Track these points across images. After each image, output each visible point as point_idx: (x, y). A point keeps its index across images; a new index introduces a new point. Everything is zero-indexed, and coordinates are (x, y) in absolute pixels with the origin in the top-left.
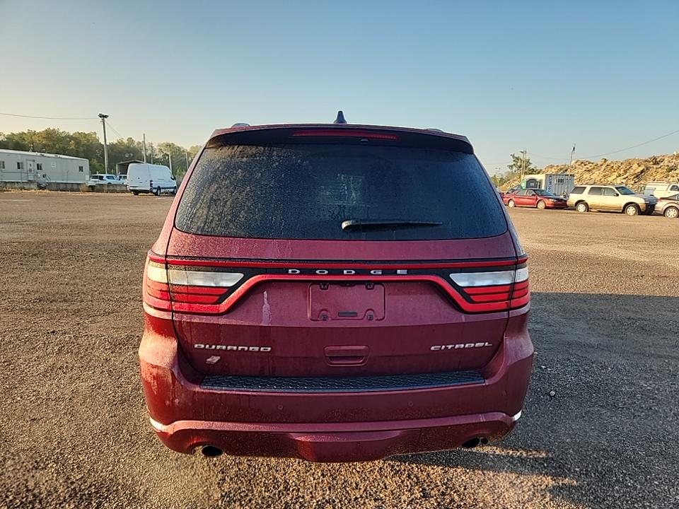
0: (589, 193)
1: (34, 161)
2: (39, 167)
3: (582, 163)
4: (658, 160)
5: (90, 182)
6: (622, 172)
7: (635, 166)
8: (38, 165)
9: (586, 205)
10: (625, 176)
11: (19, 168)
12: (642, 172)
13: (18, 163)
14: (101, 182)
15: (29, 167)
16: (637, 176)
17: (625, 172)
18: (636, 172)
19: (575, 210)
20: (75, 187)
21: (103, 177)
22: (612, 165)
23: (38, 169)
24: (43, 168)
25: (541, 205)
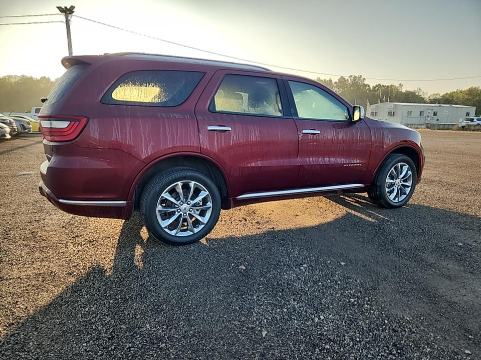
1: (432, 110)
2: (435, 114)
5: (463, 123)
8: (434, 112)
11: (420, 115)
13: (421, 112)
14: (470, 123)
15: (428, 114)
20: (450, 127)
21: (474, 119)
23: (434, 115)
24: (437, 114)
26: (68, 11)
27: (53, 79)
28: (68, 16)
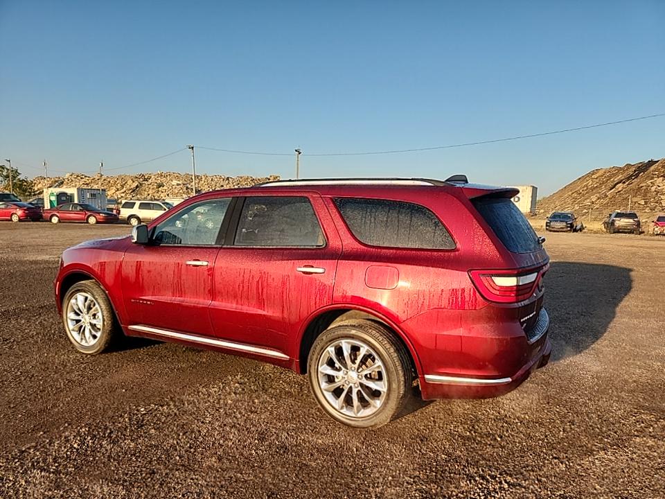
0: (139, 208)
3: (78, 176)
4: (146, 177)
6: (119, 186)
7: (130, 182)
9: (138, 218)
10: (122, 191)
12: (137, 187)
16: (134, 191)
17: (122, 186)
18: (132, 187)
19: (128, 224)
22: (109, 180)
25: (92, 220)
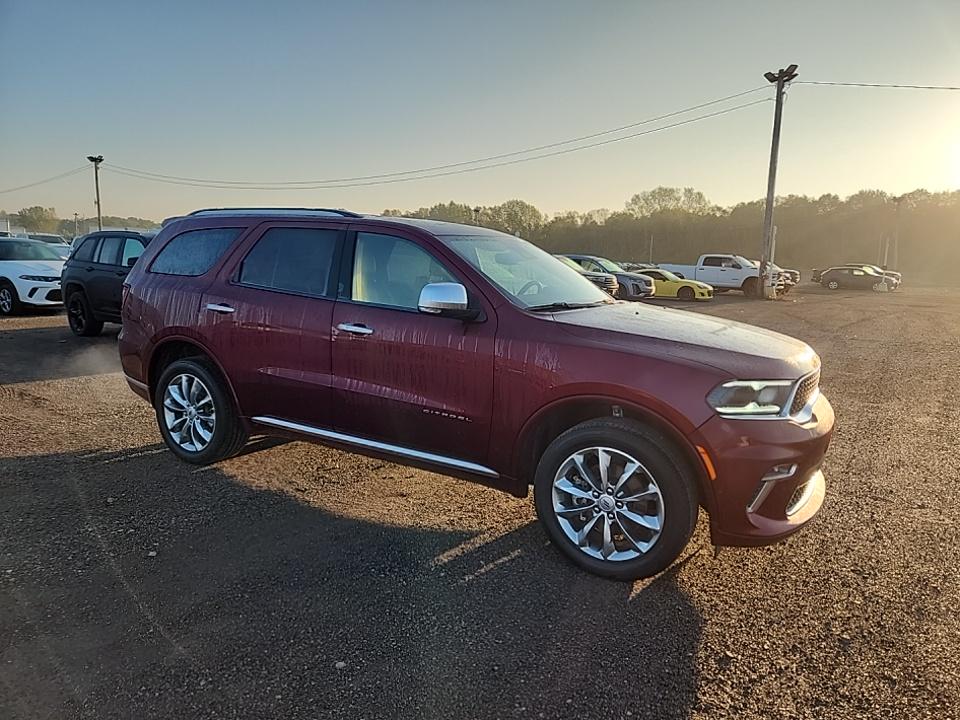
26: (783, 78)
27: (843, 198)
28: (783, 87)
